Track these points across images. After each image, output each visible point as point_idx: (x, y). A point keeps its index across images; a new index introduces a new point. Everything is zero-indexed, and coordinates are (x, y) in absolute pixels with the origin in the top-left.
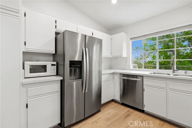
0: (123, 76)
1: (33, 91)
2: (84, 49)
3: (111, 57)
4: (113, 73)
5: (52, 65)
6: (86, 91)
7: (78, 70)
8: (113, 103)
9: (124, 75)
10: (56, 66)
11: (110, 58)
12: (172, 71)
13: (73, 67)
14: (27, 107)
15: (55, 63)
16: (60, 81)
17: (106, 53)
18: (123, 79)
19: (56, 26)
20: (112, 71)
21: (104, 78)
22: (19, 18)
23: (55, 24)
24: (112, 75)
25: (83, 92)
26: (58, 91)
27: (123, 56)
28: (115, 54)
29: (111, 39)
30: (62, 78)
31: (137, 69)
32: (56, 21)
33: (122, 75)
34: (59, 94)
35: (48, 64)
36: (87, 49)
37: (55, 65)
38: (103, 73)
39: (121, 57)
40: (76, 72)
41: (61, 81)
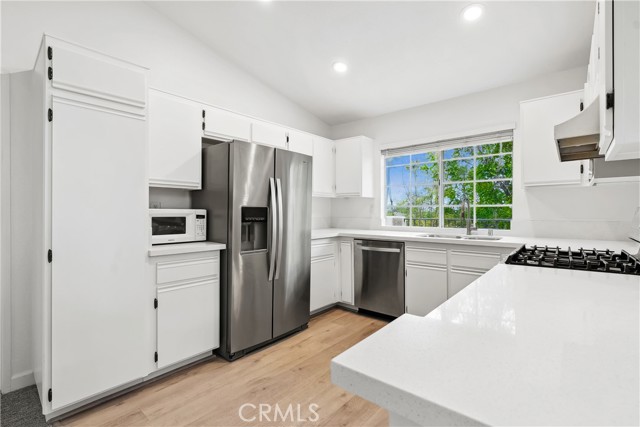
0: (363, 245)
1: (168, 271)
2: (272, 180)
3: (333, 196)
4: (338, 238)
5: (198, 217)
6: (277, 277)
7: (257, 229)
8: (338, 311)
9: (366, 242)
10: (205, 220)
11: (332, 199)
12: (465, 230)
13: (249, 221)
14: (156, 306)
15: (203, 212)
16: (219, 253)
17: (321, 186)
18: (363, 251)
19: (204, 124)
20: (335, 233)
21: (316, 249)
22: (144, 118)
23: (202, 120)
24: (335, 243)
25: (271, 279)
26: (215, 275)
27: (364, 195)
28: (343, 190)
29: (335, 151)
30: (223, 247)
31: (404, 226)
32: (204, 112)
33: (360, 242)
34: (218, 281)
35: (188, 214)
36: (278, 181)
37: (203, 217)
38: (314, 235)
39: (357, 197)
40: (253, 233)
41: (221, 251)
